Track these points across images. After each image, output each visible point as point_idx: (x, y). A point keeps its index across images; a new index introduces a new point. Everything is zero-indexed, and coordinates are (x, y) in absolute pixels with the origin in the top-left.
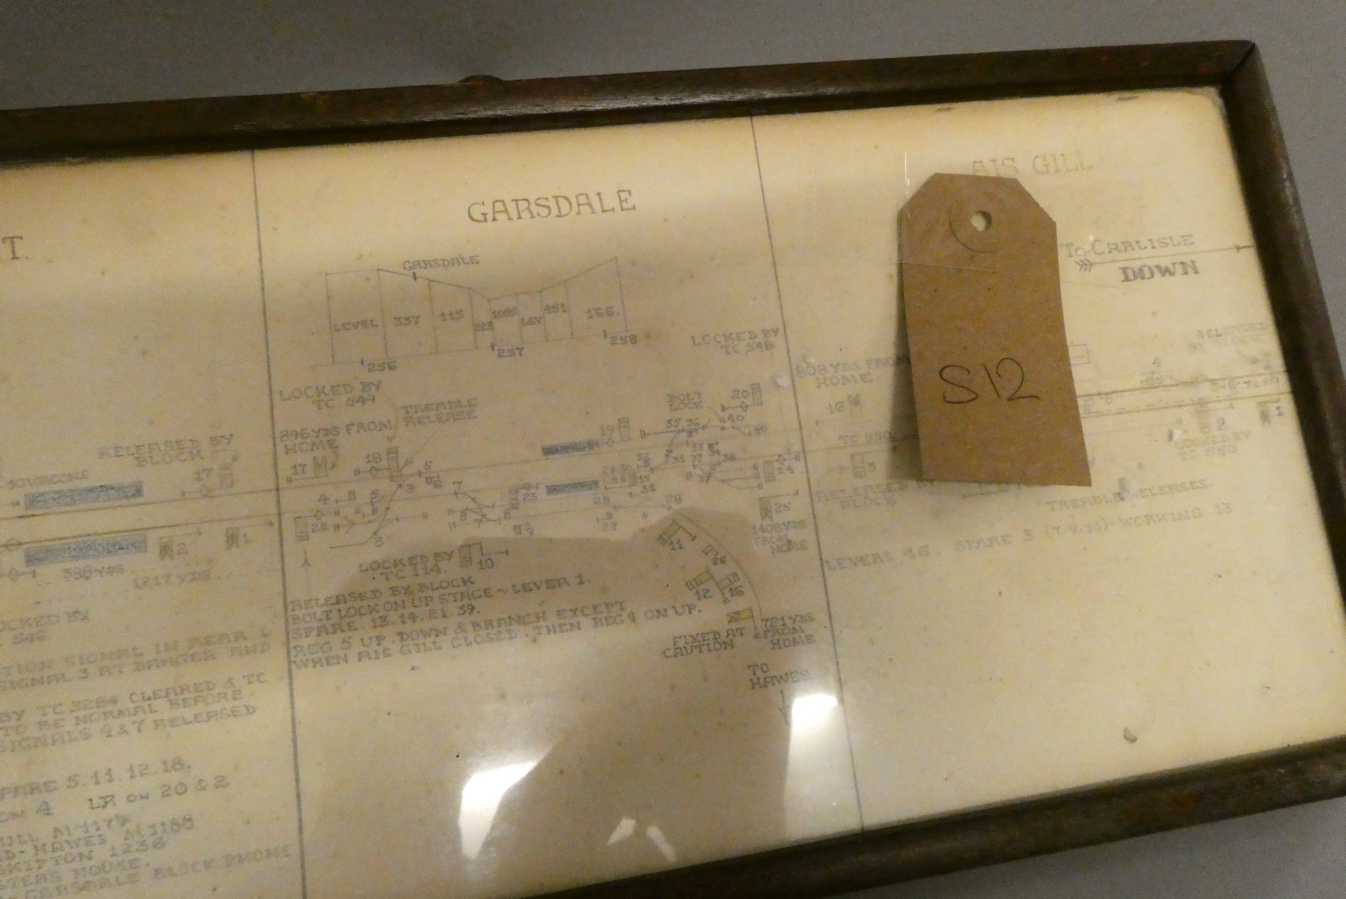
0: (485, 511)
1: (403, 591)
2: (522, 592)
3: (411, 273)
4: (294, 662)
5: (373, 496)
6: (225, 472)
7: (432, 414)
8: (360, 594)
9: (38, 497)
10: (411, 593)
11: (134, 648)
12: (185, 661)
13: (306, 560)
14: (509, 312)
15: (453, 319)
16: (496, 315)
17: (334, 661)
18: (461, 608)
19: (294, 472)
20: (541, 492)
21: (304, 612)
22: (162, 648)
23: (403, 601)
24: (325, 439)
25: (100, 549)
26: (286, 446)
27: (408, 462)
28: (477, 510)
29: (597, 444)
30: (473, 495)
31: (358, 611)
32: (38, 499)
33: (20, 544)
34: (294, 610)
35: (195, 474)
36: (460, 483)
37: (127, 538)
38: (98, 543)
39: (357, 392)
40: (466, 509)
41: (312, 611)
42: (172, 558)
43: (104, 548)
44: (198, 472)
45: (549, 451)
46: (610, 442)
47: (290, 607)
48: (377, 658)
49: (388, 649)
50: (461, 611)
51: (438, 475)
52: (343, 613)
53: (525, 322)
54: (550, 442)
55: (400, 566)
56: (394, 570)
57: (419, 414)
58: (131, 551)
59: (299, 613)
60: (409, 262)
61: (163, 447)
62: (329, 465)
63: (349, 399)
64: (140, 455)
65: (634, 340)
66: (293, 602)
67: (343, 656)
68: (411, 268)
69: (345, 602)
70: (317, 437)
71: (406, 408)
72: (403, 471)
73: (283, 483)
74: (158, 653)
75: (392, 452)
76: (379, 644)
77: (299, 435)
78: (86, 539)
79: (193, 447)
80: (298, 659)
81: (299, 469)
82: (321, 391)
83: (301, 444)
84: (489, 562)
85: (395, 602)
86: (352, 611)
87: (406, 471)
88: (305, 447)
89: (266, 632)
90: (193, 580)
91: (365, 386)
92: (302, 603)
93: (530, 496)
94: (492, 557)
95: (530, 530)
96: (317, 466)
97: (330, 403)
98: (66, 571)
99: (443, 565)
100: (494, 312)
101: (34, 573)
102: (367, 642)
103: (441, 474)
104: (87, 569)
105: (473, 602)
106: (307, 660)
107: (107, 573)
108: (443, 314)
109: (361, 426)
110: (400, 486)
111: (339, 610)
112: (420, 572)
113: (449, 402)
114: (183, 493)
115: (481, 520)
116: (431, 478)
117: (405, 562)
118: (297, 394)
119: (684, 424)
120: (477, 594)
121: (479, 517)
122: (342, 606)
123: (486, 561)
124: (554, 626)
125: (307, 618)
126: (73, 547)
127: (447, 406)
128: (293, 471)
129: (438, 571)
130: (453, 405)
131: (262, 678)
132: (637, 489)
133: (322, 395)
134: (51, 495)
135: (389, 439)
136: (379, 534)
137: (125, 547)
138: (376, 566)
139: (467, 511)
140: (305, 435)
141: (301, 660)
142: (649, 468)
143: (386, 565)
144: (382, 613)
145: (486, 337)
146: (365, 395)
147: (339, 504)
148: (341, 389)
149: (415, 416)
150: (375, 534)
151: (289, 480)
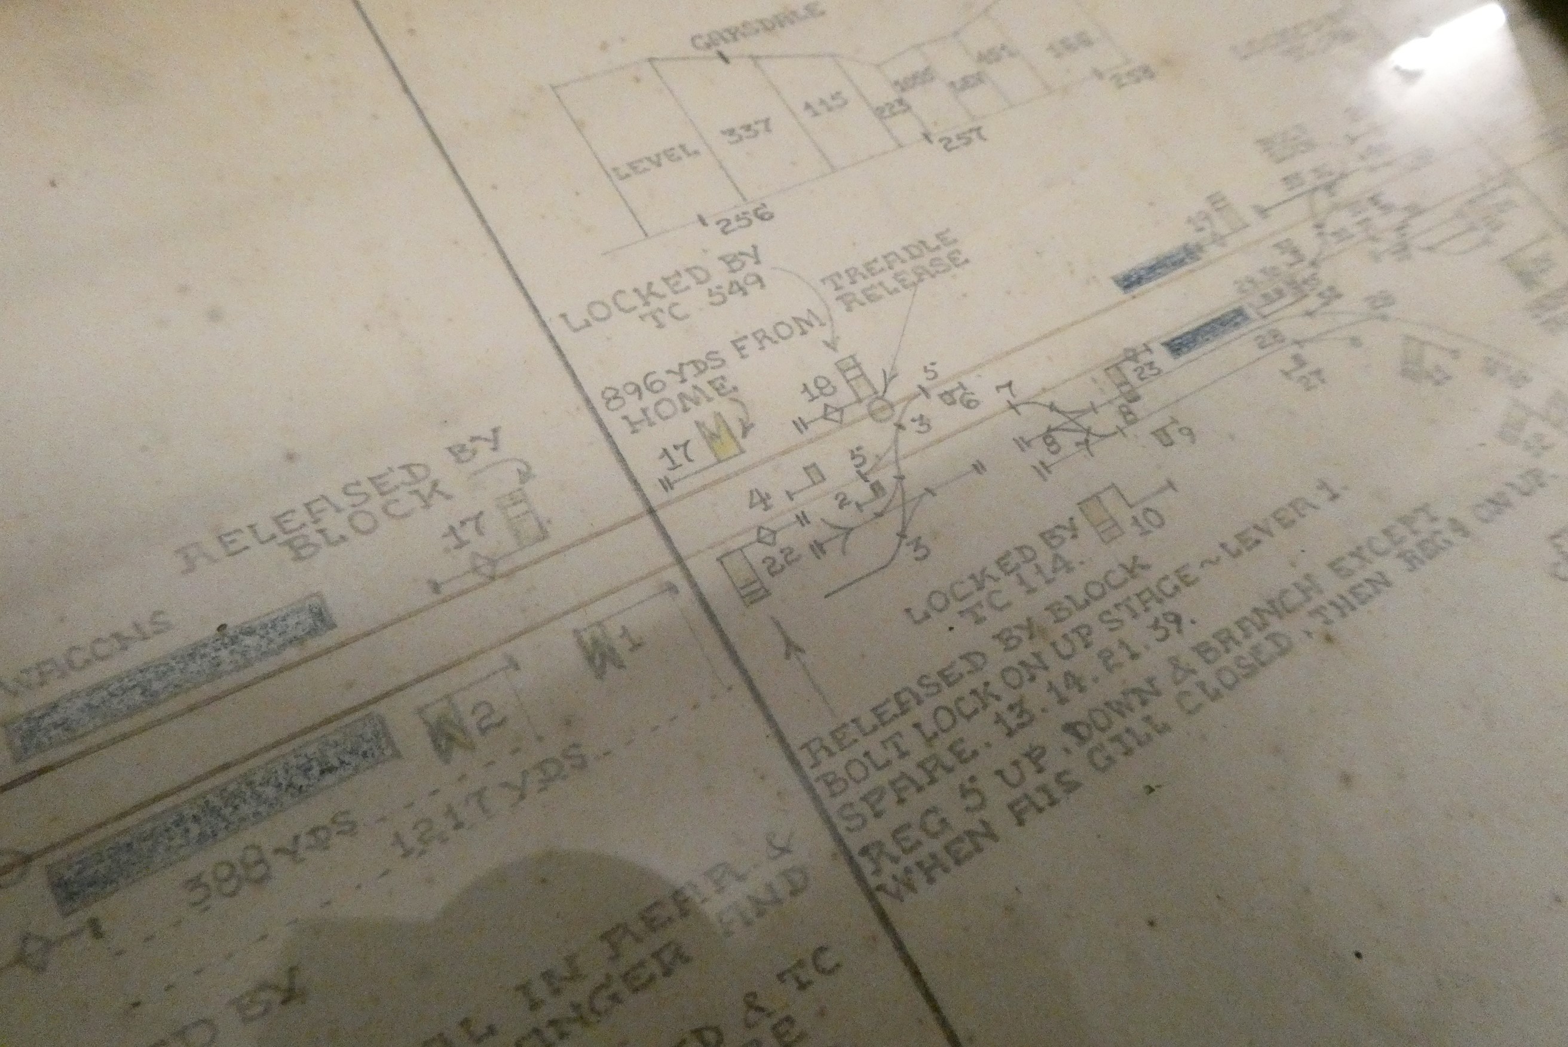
0: (1086, 421)
1: (1024, 635)
2: (1246, 553)
3: (713, 52)
4: (880, 888)
5: (859, 461)
6: (513, 511)
7: (887, 278)
8: (941, 673)
9: (42, 717)
10: (1043, 632)
11: (465, 1023)
12: (615, 998)
13: (788, 643)
14: (924, 77)
15: (830, 109)
16: (902, 86)
17: (967, 846)
18: (1156, 626)
19: (670, 465)
20: (1162, 358)
21: (842, 758)
22: (540, 990)
23: (1037, 655)
24: (702, 382)
25: (270, 792)
26: (625, 418)
27: (889, 378)
28: (1072, 426)
29: (1200, 248)
30: (1046, 399)
31: (956, 713)
32: (47, 720)
33: (27, 860)
34: (816, 764)
35: (445, 536)
36: (1010, 384)
37: (331, 739)
38: (258, 778)
39: (721, 276)
40: (1050, 430)
41: (857, 751)
42: (471, 747)
43: (279, 786)
44: (452, 529)
45: (1129, 282)
46: (1219, 239)
47: (804, 757)
48: (1053, 803)
49: (1066, 772)
50: (1160, 633)
51: (959, 383)
52: (929, 728)
53: (958, 86)
54: (1124, 266)
55: (989, 584)
56: (982, 595)
57: (862, 284)
58: (356, 770)
59: (835, 764)
60: (700, 37)
61: (344, 501)
62: (738, 431)
63: (711, 293)
64: (291, 536)
65: (1147, 72)
66: (806, 746)
67: (981, 829)
68: (708, 46)
69: (919, 702)
70: (683, 381)
71: (832, 278)
72: (888, 396)
73: (657, 496)
74: (534, 1005)
75: (851, 366)
76: (1040, 770)
77: (643, 388)
78: (219, 780)
79: (418, 481)
80: (886, 879)
81: (678, 456)
82: (648, 294)
83: (658, 404)
84: (1151, 516)
85: (1022, 663)
86: (945, 719)
87: (893, 395)
88: (666, 409)
89: (779, 842)
90: (547, 782)
91: (729, 260)
92: (829, 742)
93: (1146, 369)
94: (1151, 504)
95: (1185, 431)
96: (712, 438)
97: (677, 311)
98: (195, 883)
99: (1070, 550)
100: (896, 83)
101: (95, 928)
102: (1013, 775)
103: (966, 380)
104: (252, 856)
105: (1170, 605)
106: (907, 870)
107: (309, 847)
108: (808, 106)
109: (761, 338)
110: (900, 426)
111: (917, 726)
112: (1036, 581)
113: (905, 249)
114: (436, 587)
115: (1087, 441)
116: (950, 393)
117: (994, 570)
118: (600, 311)
119: (1310, 180)
120: (1168, 588)
121: (1081, 437)
122: (920, 713)
123: (1144, 514)
124: (1342, 597)
125: (857, 771)
126: (188, 812)
127: (905, 255)
128: (666, 462)
129: (1069, 568)
130: (915, 252)
131: (828, 960)
132: (1312, 302)
133: (655, 302)
134: (79, 703)
135: (831, 345)
136: (911, 534)
137: (335, 762)
138: (939, 602)
139: (1053, 434)
140: (657, 386)
141: (894, 878)
142: (1306, 263)
143: (960, 591)
144: (1009, 697)
145: (906, 126)
146: (739, 277)
147: (800, 498)
148: (686, 280)
149: (856, 289)
150: (902, 535)
151: (667, 485)
